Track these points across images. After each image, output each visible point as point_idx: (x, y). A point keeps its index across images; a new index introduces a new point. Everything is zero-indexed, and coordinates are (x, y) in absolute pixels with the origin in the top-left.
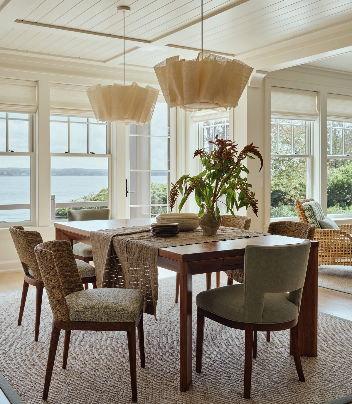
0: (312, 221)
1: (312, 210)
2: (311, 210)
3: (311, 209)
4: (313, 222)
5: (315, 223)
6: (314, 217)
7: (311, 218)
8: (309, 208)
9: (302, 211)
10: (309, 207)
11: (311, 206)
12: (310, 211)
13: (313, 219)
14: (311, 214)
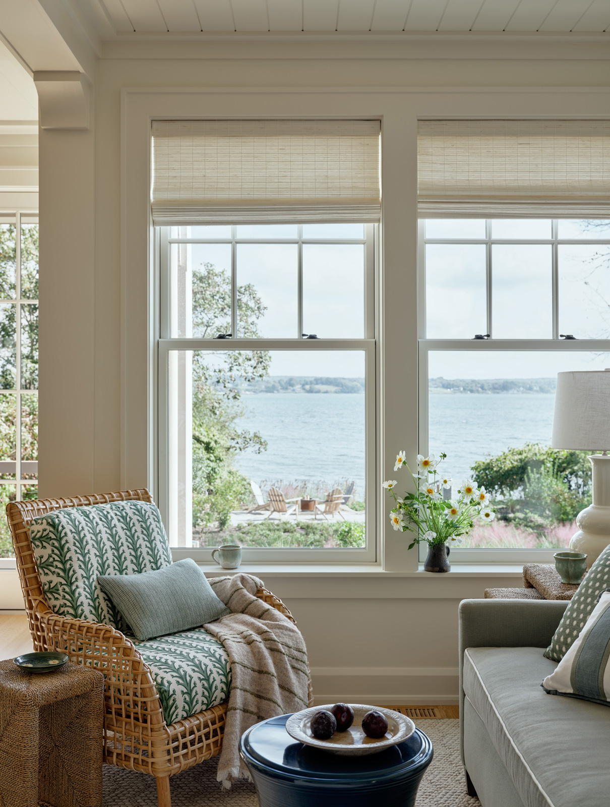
0: (50, 582)
1: (59, 539)
2: (51, 539)
3: (53, 536)
4: (52, 585)
5: (61, 589)
6: (60, 565)
7: (46, 571)
8: (45, 533)
9: (25, 543)
10: (45, 530)
11: (54, 525)
12: (45, 544)
13: (53, 573)
14: (50, 556)
